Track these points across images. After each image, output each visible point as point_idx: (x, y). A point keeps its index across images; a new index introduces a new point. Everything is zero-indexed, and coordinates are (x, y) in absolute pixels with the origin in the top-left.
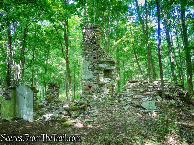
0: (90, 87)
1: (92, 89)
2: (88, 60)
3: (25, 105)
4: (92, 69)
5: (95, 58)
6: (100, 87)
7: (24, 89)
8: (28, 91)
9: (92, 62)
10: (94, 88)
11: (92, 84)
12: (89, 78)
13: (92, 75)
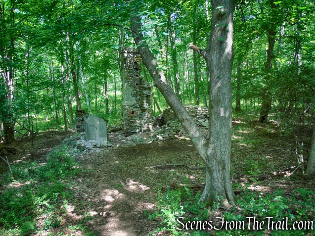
0: (133, 113)
1: (134, 115)
2: (131, 86)
3: (98, 135)
4: (135, 95)
5: (137, 84)
6: (142, 112)
7: (95, 120)
8: (100, 122)
9: (134, 88)
10: (137, 113)
11: (135, 110)
12: (132, 104)
13: (135, 101)
